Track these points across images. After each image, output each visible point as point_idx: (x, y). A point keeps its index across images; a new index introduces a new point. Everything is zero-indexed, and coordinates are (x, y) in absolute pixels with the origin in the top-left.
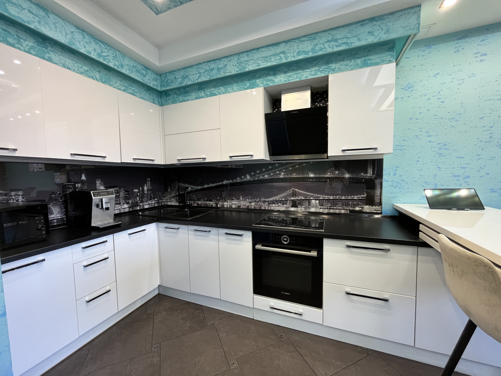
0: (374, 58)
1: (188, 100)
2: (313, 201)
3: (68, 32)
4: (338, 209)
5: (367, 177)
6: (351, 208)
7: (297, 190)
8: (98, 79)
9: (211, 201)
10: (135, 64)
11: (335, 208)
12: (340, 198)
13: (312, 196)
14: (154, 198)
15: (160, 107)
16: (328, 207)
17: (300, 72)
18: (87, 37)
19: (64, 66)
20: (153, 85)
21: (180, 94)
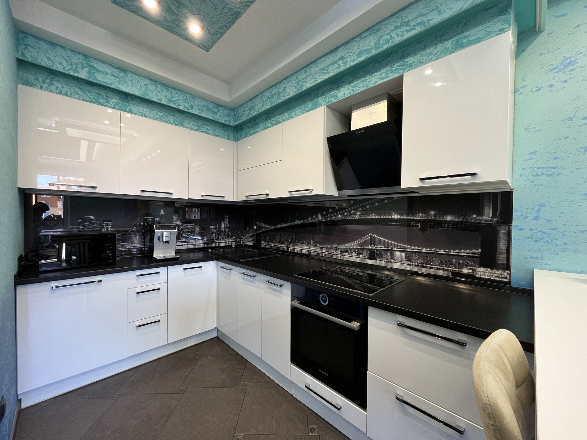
0: (474, 33)
1: (257, 132)
2: (398, 253)
3: (143, 85)
4: (434, 268)
5: (483, 222)
6: (454, 269)
7: (376, 236)
8: (172, 122)
9: (283, 243)
10: (205, 103)
11: (429, 267)
12: (437, 251)
13: (395, 246)
14: (231, 237)
15: (235, 142)
16: (418, 263)
17: (367, 78)
18: (159, 86)
19: (142, 115)
20: (225, 121)
21: (251, 127)
